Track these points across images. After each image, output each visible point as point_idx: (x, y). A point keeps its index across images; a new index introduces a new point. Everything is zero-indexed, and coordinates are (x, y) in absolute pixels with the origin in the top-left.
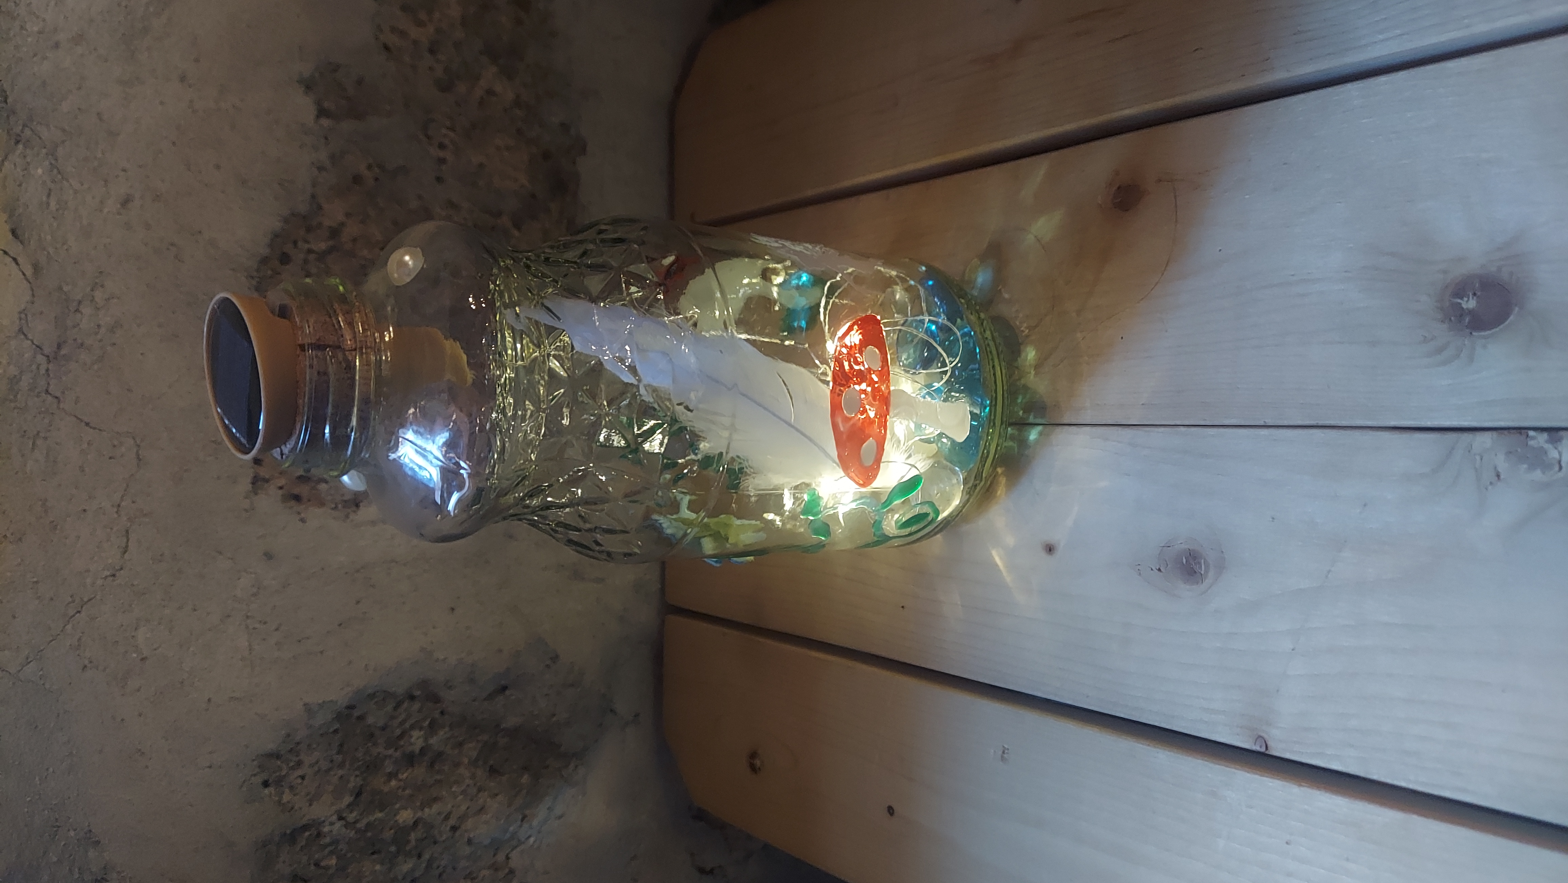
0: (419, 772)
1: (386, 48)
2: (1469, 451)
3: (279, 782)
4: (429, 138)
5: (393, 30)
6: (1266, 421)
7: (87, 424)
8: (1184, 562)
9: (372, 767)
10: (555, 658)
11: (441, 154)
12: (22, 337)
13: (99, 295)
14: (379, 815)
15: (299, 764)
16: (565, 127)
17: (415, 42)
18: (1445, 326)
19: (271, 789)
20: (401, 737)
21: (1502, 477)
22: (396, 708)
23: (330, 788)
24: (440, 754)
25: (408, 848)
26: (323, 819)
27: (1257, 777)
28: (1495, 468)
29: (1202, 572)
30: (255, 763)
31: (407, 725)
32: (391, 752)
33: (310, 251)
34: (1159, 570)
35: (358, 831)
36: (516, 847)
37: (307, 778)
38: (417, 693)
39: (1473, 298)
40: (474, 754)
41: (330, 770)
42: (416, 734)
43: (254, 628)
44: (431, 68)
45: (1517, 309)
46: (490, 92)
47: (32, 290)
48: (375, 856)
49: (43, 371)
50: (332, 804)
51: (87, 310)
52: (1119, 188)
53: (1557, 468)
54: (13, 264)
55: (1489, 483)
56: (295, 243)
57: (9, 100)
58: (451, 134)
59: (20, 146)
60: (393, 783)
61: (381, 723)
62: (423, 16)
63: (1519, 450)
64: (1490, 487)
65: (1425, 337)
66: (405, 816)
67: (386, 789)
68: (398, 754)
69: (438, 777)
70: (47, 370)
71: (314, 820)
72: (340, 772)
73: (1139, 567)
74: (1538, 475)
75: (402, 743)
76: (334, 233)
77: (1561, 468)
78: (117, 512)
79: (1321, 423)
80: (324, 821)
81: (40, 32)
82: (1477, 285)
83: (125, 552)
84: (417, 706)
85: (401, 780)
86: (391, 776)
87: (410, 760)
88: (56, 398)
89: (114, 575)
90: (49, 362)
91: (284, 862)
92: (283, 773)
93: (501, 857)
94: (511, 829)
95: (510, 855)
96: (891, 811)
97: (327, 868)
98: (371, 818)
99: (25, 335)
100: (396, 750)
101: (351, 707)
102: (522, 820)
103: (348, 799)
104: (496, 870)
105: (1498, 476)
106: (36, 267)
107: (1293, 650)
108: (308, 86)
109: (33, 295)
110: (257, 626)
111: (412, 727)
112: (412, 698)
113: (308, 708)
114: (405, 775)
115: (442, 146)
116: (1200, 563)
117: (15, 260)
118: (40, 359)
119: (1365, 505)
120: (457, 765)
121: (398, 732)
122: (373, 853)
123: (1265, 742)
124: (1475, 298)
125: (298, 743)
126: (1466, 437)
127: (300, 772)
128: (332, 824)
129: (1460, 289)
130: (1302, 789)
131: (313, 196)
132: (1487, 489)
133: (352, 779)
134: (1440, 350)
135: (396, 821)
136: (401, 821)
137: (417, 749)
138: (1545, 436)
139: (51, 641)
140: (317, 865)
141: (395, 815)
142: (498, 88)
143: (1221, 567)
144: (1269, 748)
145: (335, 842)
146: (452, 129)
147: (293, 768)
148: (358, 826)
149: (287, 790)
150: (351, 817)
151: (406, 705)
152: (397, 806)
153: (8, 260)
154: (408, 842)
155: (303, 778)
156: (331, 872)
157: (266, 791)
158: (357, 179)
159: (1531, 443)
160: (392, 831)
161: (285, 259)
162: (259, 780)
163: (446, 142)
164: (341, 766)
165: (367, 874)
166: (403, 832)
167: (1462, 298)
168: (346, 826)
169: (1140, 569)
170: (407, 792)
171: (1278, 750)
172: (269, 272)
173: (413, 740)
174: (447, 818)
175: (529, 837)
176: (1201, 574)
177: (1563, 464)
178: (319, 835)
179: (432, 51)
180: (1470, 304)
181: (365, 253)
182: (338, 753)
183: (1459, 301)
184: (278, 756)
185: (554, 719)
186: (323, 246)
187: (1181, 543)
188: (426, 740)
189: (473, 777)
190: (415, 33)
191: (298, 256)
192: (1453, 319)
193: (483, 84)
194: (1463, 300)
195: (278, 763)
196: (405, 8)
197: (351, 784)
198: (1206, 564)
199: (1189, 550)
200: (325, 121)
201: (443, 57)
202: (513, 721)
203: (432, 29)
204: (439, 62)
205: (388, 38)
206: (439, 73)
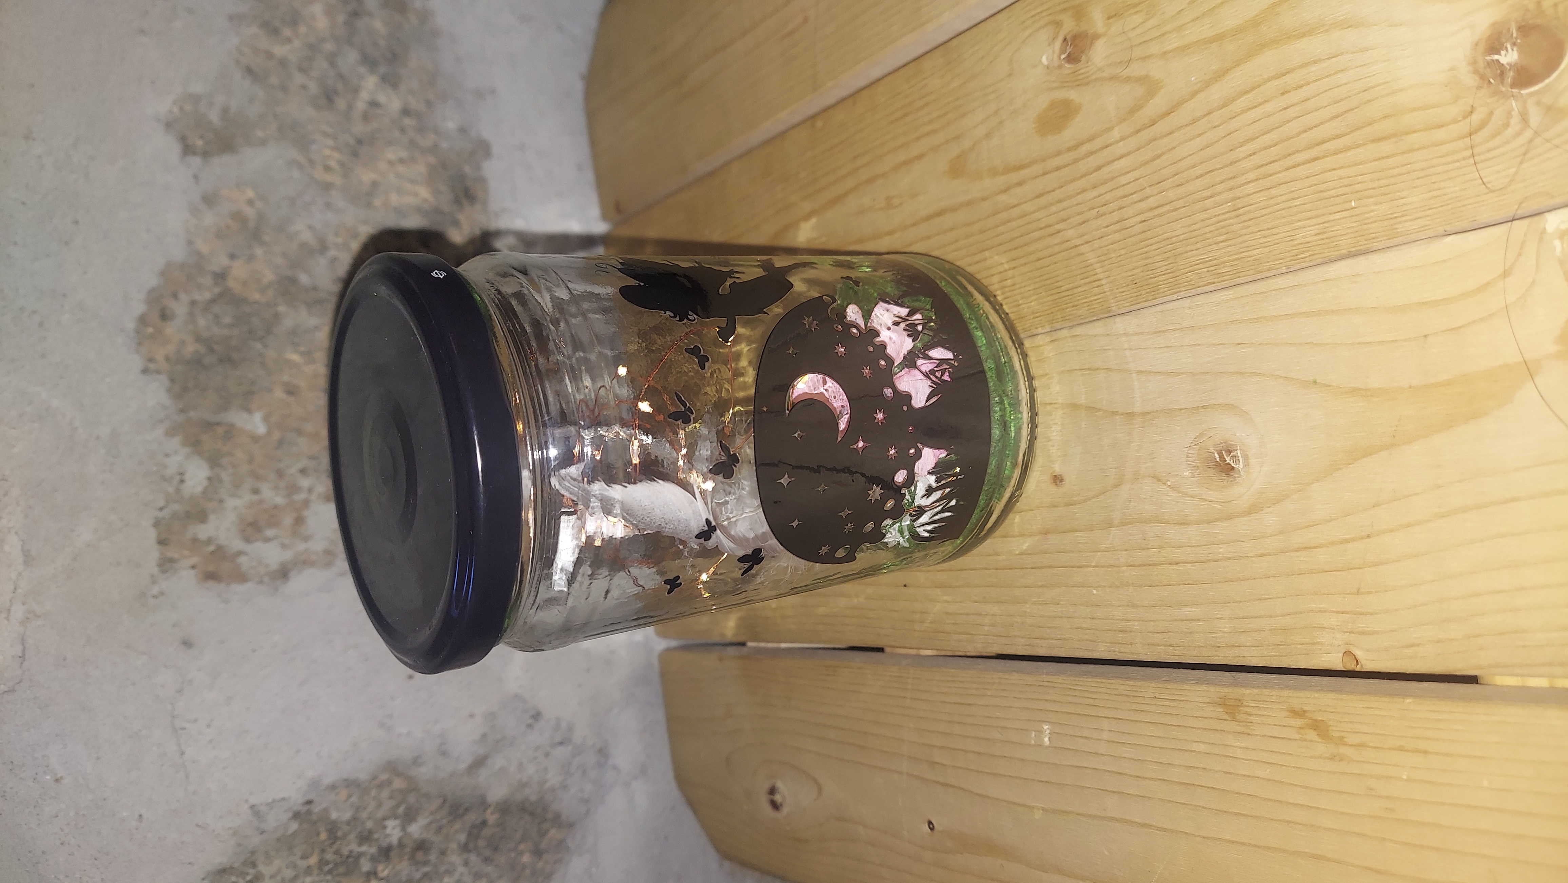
0: (402, 866)
1: (250, 71)
4: (311, 161)
5: (256, 51)
8: (1217, 460)
10: (537, 715)
16: (462, 130)
17: (282, 61)
18: (1484, 92)
20: (373, 829)
22: (363, 797)
24: (422, 843)
29: (1241, 467)
31: (379, 816)
32: (364, 848)
33: (194, 302)
34: (1190, 475)
38: (384, 776)
39: (1513, 50)
40: (462, 837)
42: (391, 823)
43: (183, 729)
44: (303, 87)
52: (1064, 40)
56: (175, 296)
58: (336, 155)
61: (347, 817)
62: (286, 32)
65: (1465, 110)
68: (373, 850)
69: (426, 869)
73: (1166, 476)
75: (376, 836)
76: (220, 278)
79: (1350, 250)
82: (1515, 31)
83: (23, 662)
84: (385, 793)
87: (389, 853)
89: (13, 690)
96: (931, 826)
100: (371, 845)
101: (308, 803)
108: (169, 125)
110: (185, 725)
111: (385, 817)
112: (380, 783)
113: (256, 811)
114: (386, 872)
115: (327, 169)
116: (1235, 457)
120: (445, 853)
121: (369, 825)
123: (1353, 655)
124: (1515, 49)
125: (253, 853)
126: (1538, 221)
129: (1494, 42)
131: (190, 243)
137: (394, 840)
142: (382, 98)
143: (1261, 456)
144: (1359, 663)
146: (336, 149)
151: (373, 793)
161: (165, 315)
163: (333, 164)
167: (1498, 53)
171: (1372, 662)
172: (151, 331)
173: (388, 831)
176: (1239, 469)
179: (302, 69)
180: (1509, 57)
181: (258, 297)
183: (1496, 57)
184: (231, 871)
185: (547, 785)
186: (207, 295)
187: (1210, 438)
188: (403, 829)
189: (466, 863)
190: (280, 51)
191: (180, 309)
192: (1492, 81)
193: (364, 95)
194: (1500, 55)
195: (233, 878)
196: (264, 26)
198: (1244, 455)
199: (1220, 443)
200: (192, 160)
201: (315, 73)
202: (499, 794)
203: (299, 45)
204: (311, 79)
205: (250, 60)
206: (314, 90)
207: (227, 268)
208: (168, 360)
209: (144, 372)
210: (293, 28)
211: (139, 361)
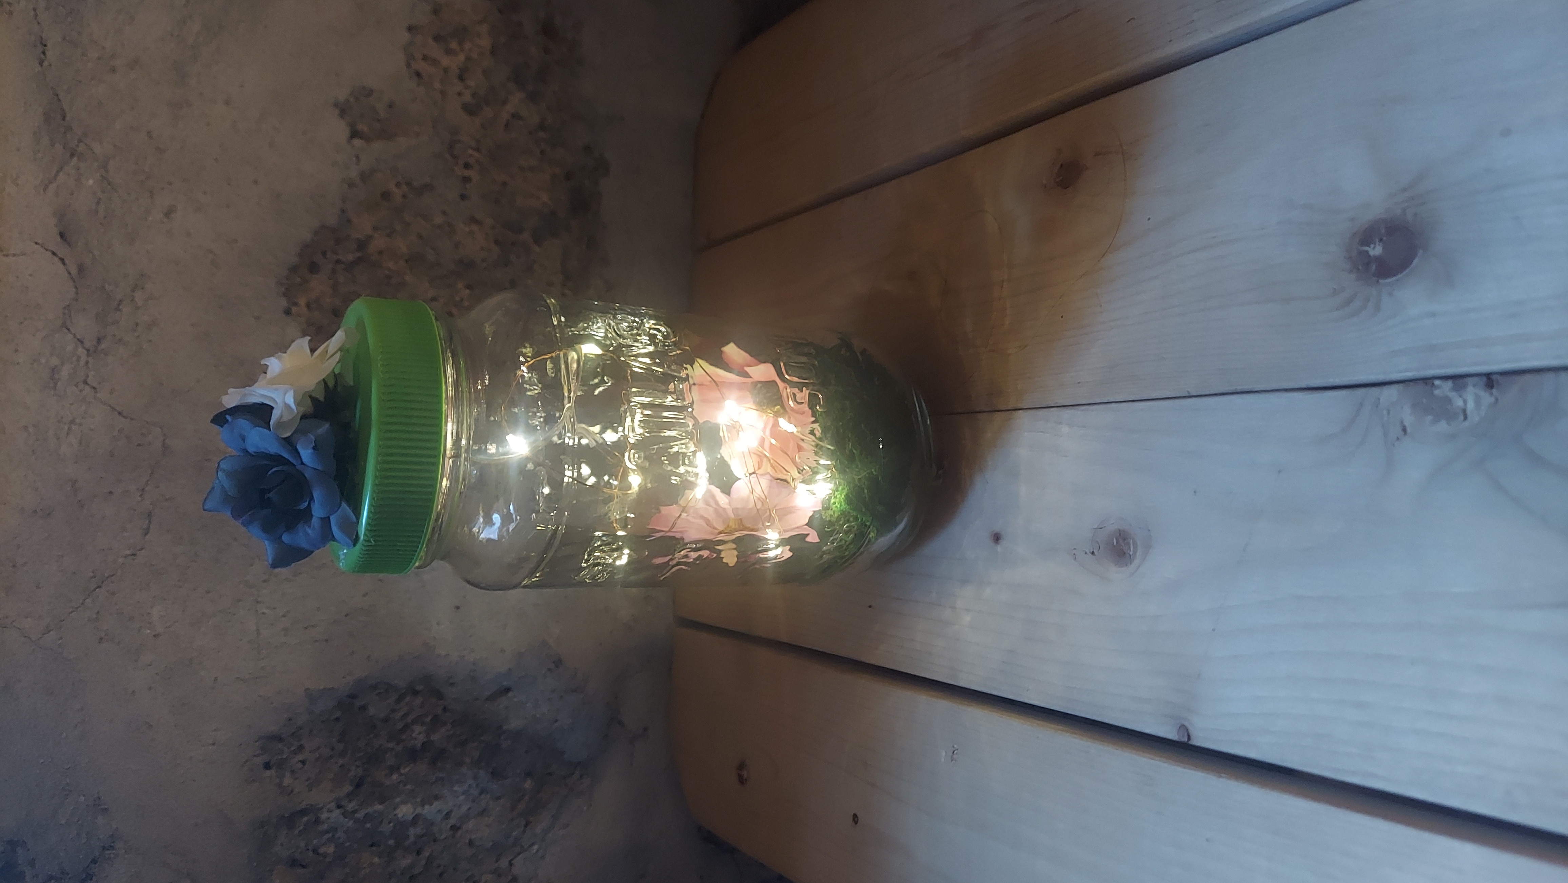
0: (422, 767)
1: (418, 74)
2: (1377, 407)
3: (280, 765)
4: (455, 157)
5: (425, 58)
6: (1189, 390)
7: (120, 413)
8: (1115, 544)
9: (373, 758)
10: (558, 663)
11: (467, 173)
12: (66, 331)
13: (139, 296)
14: (379, 807)
15: (301, 748)
16: (588, 149)
17: (446, 70)
18: (1353, 276)
19: (272, 772)
20: (402, 730)
21: (1409, 430)
22: (399, 700)
23: (331, 775)
24: (442, 752)
25: (407, 843)
26: (321, 805)
27: (1178, 769)
28: (1402, 422)
29: (1131, 553)
30: (257, 744)
31: (409, 719)
32: (391, 745)
33: (338, 262)
34: (1093, 553)
35: (356, 821)
36: (519, 854)
37: (307, 763)
38: (419, 688)
39: (1379, 245)
40: (477, 754)
41: (331, 757)
42: (418, 728)
43: (263, 613)
44: (459, 94)
45: (1421, 252)
46: (516, 116)
47: (76, 288)
48: (374, 848)
49: (82, 363)
50: (331, 792)
51: (126, 309)
52: (1061, 166)
53: (1461, 417)
54: (60, 264)
55: (1395, 439)
56: (324, 254)
57: (67, 118)
58: (477, 155)
59: (75, 159)
60: (395, 777)
61: (382, 715)
62: (454, 45)
63: (1425, 401)
64: (1397, 443)
65: (1335, 289)
66: (405, 811)
67: (387, 782)
68: (400, 748)
69: (440, 775)
70: (87, 363)
71: (312, 805)
72: (341, 761)
73: (1075, 551)
74: (1443, 426)
75: (404, 737)
76: (362, 245)
77: (1466, 418)
78: (141, 496)
79: (1239, 388)
80: (322, 808)
81: (99, 58)
82: (1383, 230)
83: (146, 534)
84: (418, 701)
85: (402, 774)
86: (393, 769)
87: (413, 755)
88: (94, 388)
89: (134, 555)
90: (88, 355)
91: (282, 845)
92: (285, 756)
93: (504, 863)
94: (514, 834)
95: (512, 862)
96: (856, 819)
97: (325, 855)
98: (370, 810)
99: (68, 330)
100: (398, 744)
101: (352, 696)
102: (526, 826)
103: (348, 788)
104: (499, 876)
105: (1404, 430)
106: (81, 268)
107: (1214, 630)
108: (343, 110)
109: (77, 293)
110: (265, 611)
111: (414, 722)
112: (415, 693)
113: (309, 694)
114: (407, 770)
115: (467, 166)
116: (1129, 544)
117: (62, 260)
118: (81, 351)
119: (1280, 471)
120: (459, 764)
121: (400, 726)
122: (372, 846)
123: (1187, 730)
124: (1381, 244)
125: (300, 728)
126: (1375, 391)
127: (300, 757)
128: (330, 811)
129: (1367, 236)
130: (1221, 779)
131: (343, 211)
132: (1394, 445)
133: (354, 768)
134: (1349, 302)
135: (395, 815)
136: (400, 815)
137: (418, 744)
138: (1449, 384)
139: (72, 612)
140: (315, 851)
141: (395, 809)
142: (524, 112)
143: (1148, 547)
144: (1191, 737)
145: (334, 830)
146: (478, 150)
147: (295, 753)
148: (357, 815)
149: (288, 774)
150: (350, 806)
151: (407, 699)
152: (398, 800)
153: (56, 259)
154: (408, 837)
155: (303, 762)
156: (327, 860)
157: (268, 773)
158: (386, 196)
159: (1437, 392)
160: (391, 825)
161: (314, 268)
162: (260, 760)
163: (471, 161)
164: (342, 754)
165: (365, 865)
166: (402, 826)
168: (344, 814)
169: (1075, 553)
170: (409, 787)
171: (1200, 740)
172: (298, 279)
173: (414, 735)
174: (447, 816)
175: (533, 844)
176: (1130, 555)
177: (1468, 412)
178: (317, 821)
179: (461, 78)
180: (1376, 250)
181: (391, 265)
182: (339, 741)
183: (1366, 248)
184: (280, 739)
185: (556, 724)
186: (350, 257)
187: (1113, 524)
188: (428, 735)
189: (475, 778)
190: (445, 61)
191: (326, 266)
192: (1360, 268)
193: (509, 108)
194: (1370, 247)
195: (280, 746)
196: (437, 38)
197: (352, 774)
198: (1135, 544)
199: (1120, 530)
200: (357, 142)
201: (471, 83)
202: (515, 724)
203: (462, 58)
204: (467, 87)
205: (422, 66)
206: (467, 98)
207: (370, 237)
208: (308, 306)
209: (288, 312)
210: (461, 43)
211: (284, 303)
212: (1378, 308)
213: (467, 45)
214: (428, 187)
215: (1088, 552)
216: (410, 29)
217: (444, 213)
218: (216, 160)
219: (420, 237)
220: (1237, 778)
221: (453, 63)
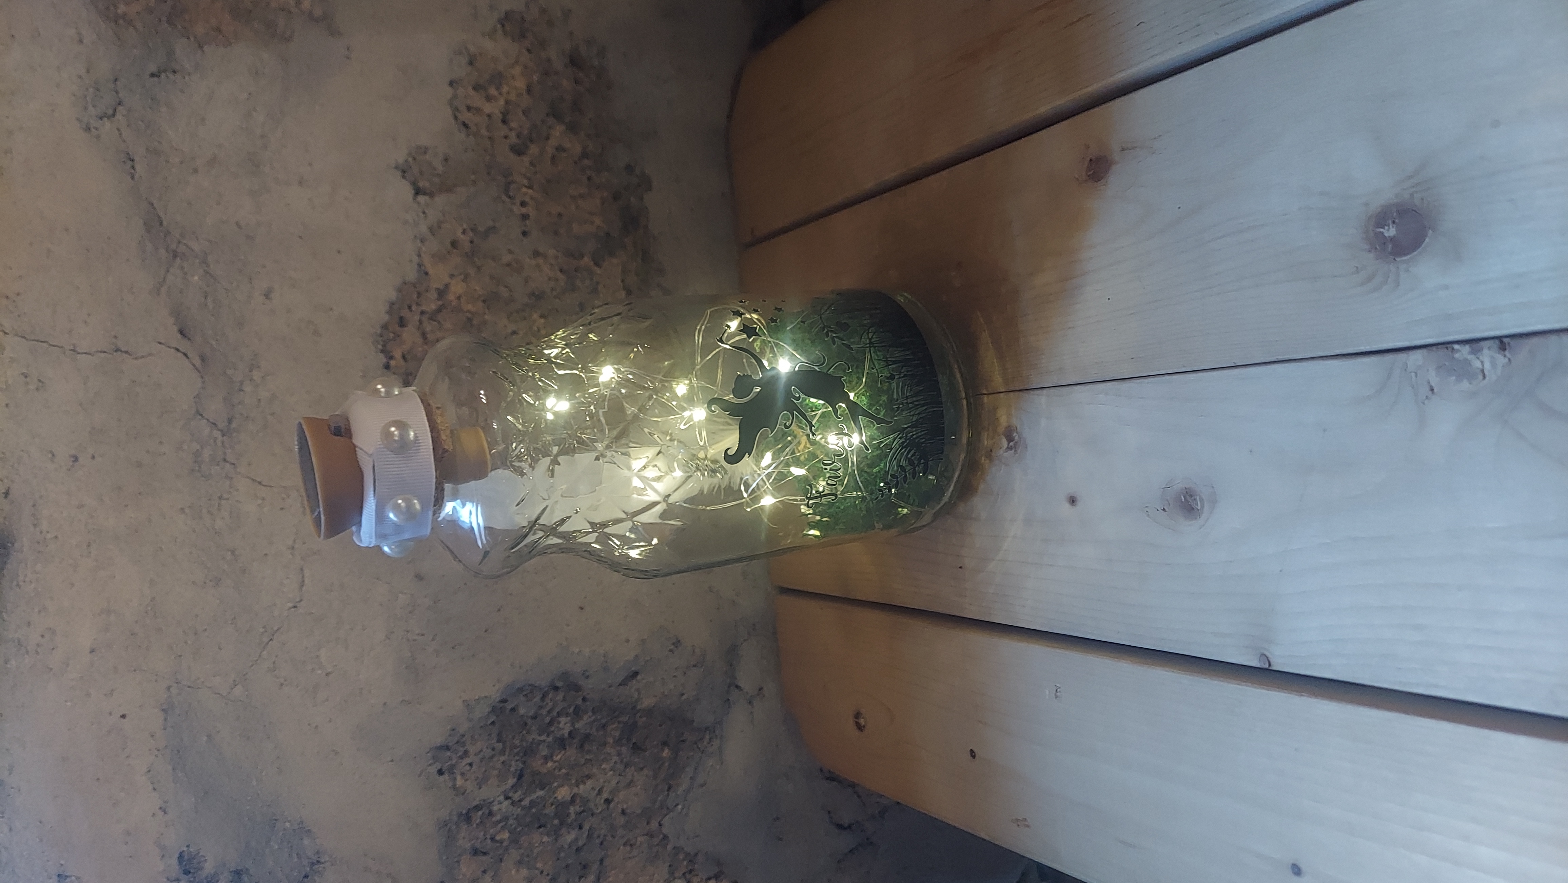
0: (572, 752)
1: (465, 125)
2: (1405, 370)
3: (451, 769)
4: (511, 198)
5: (469, 108)
6: (1235, 361)
7: (260, 483)
8: (1183, 500)
9: (529, 752)
10: (677, 643)
11: (524, 210)
12: (200, 417)
13: (256, 375)
14: (541, 793)
15: (466, 753)
16: (629, 168)
17: (489, 116)
18: (1372, 255)
19: (446, 777)
20: (551, 724)
21: (1435, 390)
22: (543, 699)
23: (496, 772)
24: (587, 737)
25: (569, 821)
26: (492, 799)
27: (1264, 691)
28: (1429, 382)
29: (1199, 508)
30: (429, 754)
31: (555, 714)
32: (543, 737)
33: (423, 313)
34: (1164, 509)
35: (524, 808)
36: (666, 815)
37: (474, 764)
38: (559, 684)
39: (1393, 227)
40: (617, 734)
41: (492, 757)
42: (563, 719)
43: (415, 640)
44: (506, 137)
45: (1430, 232)
46: (560, 149)
47: (202, 377)
48: (541, 829)
49: (219, 444)
50: (498, 786)
51: (248, 388)
52: (1091, 160)
53: (1481, 377)
54: (184, 358)
55: (1425, 398)
56: (410, 307)
57: (165, 224)
58: (530, 191)
59: (178, 260)
60: (550, 764)
61: (531, 713)
62: (493, 91)
63: (1447, 363)
64: (1426, 402)
65: (1357, 268)
66: (564, 793)
67: (544, 770)
68: (550, 739)
69: (588, 757)
70: (223, 443)
71: (484, 801)
72: (502, 759)
74: (1465, 385)
75: (552, 729)
76: (442, 293)
77: (1484, 377)
78: (292, 554)
79: (1280, 358)
80: (493, 802)
81: (181, 163)
82: (1395, 214)
83: (302, 586)
84: (560, 697)
85: (555, 762)
86: (546, 759)
87: (562, 743)
88: (234, 464)
89: (295, 607)
90: (223, 435)
91: (464, 838)
92: (454, 762)
93: (654, 825)
94: (660, 798)
95: (662, 822)
96: (973, 754)
97: (501, 842)
98: (534, 796)
99: (201, 415)
100: (548, 736)
101: (504, 701)
102: (669, 790)
103: (511, 781)
104: (652, 836)
105: (1432, 390)
106: (203, 359)
107: (1281, 571)
108: (404, 171)
109: (203, 382)
110: (417, 638)
111: (559, 715)
112: (556, 688)
113: (467, 705)
114: (559, 757)
115: (523, 204)
116: (1196, 500)
117: (185, 354)
118: (217, 434)
119: (1325, 430)
120: (604, 744)
121: (547, 720)
122: (540, 827)
123: (1267, 658)
124: (1394, 225)
125: (463, 736)
126: (1401, 356)
127: (467, 760)
128: (500, 803)
129: (1381, 219)
130: (1303, 698)
131: (420, 265)
132: (1424, 403)
133: (513, 763)
134: (1370, 279)
135: (556, 798)
136: (559, 798)
137: (566, 732)
138: (1466, 348)
139: (252, 666)
140: (492, 839)
141: (554, 793)
142: (567, 144)
143: (1214, 502)
144: (1271, 664)
145: (506, 819)
146: (530, 187)
147: (461, 758)
148: (523, 803)
149: (459, 777)
150: (516, 797)
151: (551, 696)
152: (556, 784)
153: (180, 355)
154: (568, 815)
155: (471, 765)
156: (505, 844)
157: (442, 778)
158: (454, 244)
159: (1457, 355)
160: (553, 807)
161: (402, 323)
162: (433, 769)
163: (527, 199)
164: (503, 752)
165: (537, 845)
166: (562, 807)
167: (1383, 228)
168: (513, 804)
169: (1148, 510)
170: (564, 771)
171: (1279, 664)
172: (392, 335)
173: (561, 725)
174: (600, 792)
175: (678, 804)
176: (1198, 510)
177: (1486, 372)
178: (491, 814)
179: (504, 121)
180: (1390, 232)
181: (470, 307)
182: (499, 741)
183: (1382, 230)
184: (448, 748)
185: (684, 697)
186: (433, 307)
187: (1179, 483)
188: (573, 725)
189: (619, 754)
190: (488, 108)
191: (413, 318)
192: (1378, 247)
193: (553, 142)
195: (448, 754)
196: (476, 88)
197: (512, 769)
198: (1202, 500)
199: (1186, 488)
200: (421, 199)
201: (513, 125)
202: (647, 702)
203: (502, 102)
204: (511, 130)
205: (466, 116)
206: (513, 139)
207: (447, 286)
208: (404, 357)
209: (387, 367)
210: (498, 88)
211: (382, 359)
212: (1397, 284)
213: (505, 89)
214: (492, 229)
215: (1159, 509)
216: (451, 84)
217: (510, 252)
218: (300, 237)
219: (492, 277)
220: (1316, 695)
221: (494, 108)
